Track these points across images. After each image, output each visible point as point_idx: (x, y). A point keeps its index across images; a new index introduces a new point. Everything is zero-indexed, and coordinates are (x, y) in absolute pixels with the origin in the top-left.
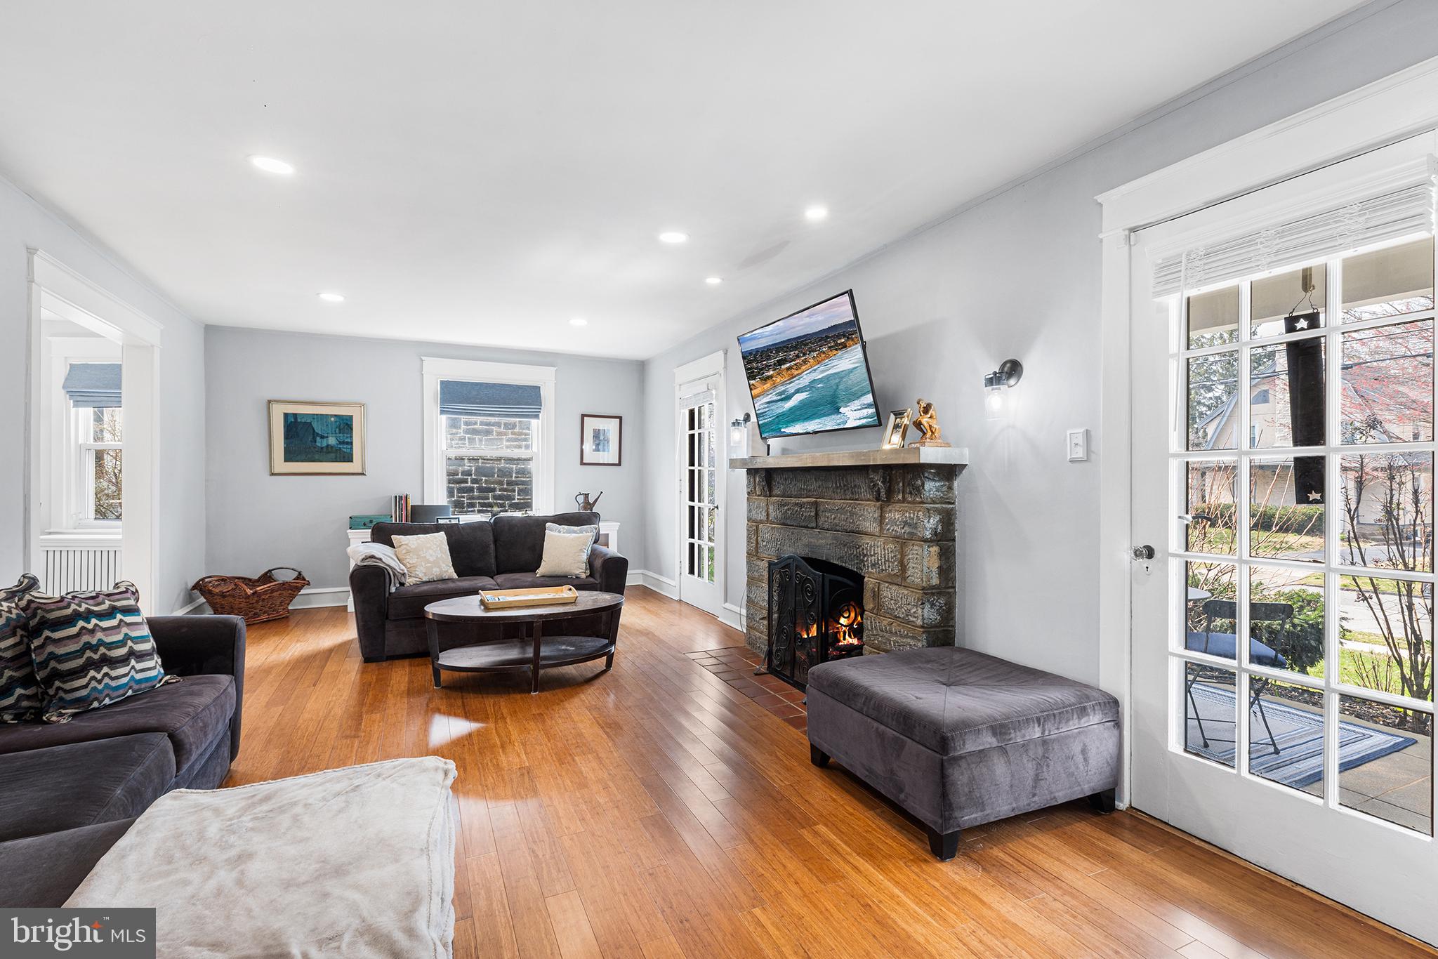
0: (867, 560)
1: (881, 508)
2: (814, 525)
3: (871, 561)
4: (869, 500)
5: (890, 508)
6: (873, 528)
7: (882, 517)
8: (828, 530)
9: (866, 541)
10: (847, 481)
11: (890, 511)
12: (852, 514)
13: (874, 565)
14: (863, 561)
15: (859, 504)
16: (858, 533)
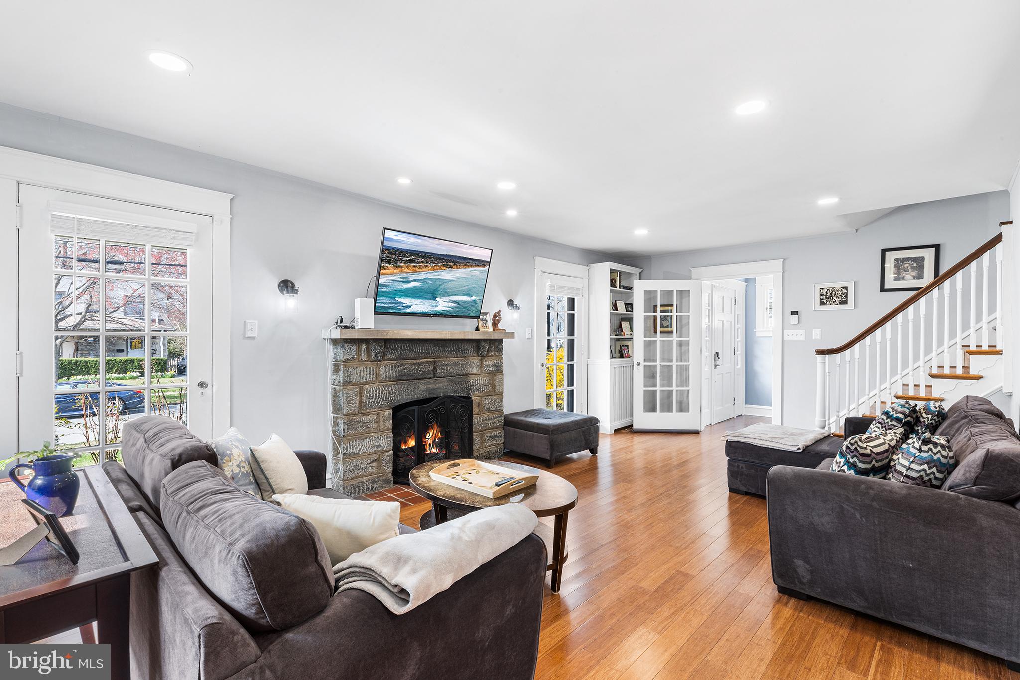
0: (473, 388)
1: (481, 361)
2: (432, 376)
3: (476, 388)
4: (473, 357)
5: (486, 359)
6: (476, 370)
7: (482, 365)
8: (444, 377)
9: (473, 379)
10: (458, 347)
11: (486, 361)
12: (463, 365)
13: (477, 390)
14: (471, 389)
15: (468, 359)
16: (466, 375)
